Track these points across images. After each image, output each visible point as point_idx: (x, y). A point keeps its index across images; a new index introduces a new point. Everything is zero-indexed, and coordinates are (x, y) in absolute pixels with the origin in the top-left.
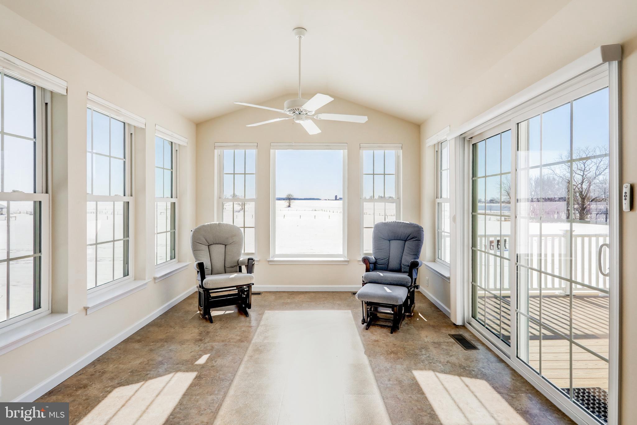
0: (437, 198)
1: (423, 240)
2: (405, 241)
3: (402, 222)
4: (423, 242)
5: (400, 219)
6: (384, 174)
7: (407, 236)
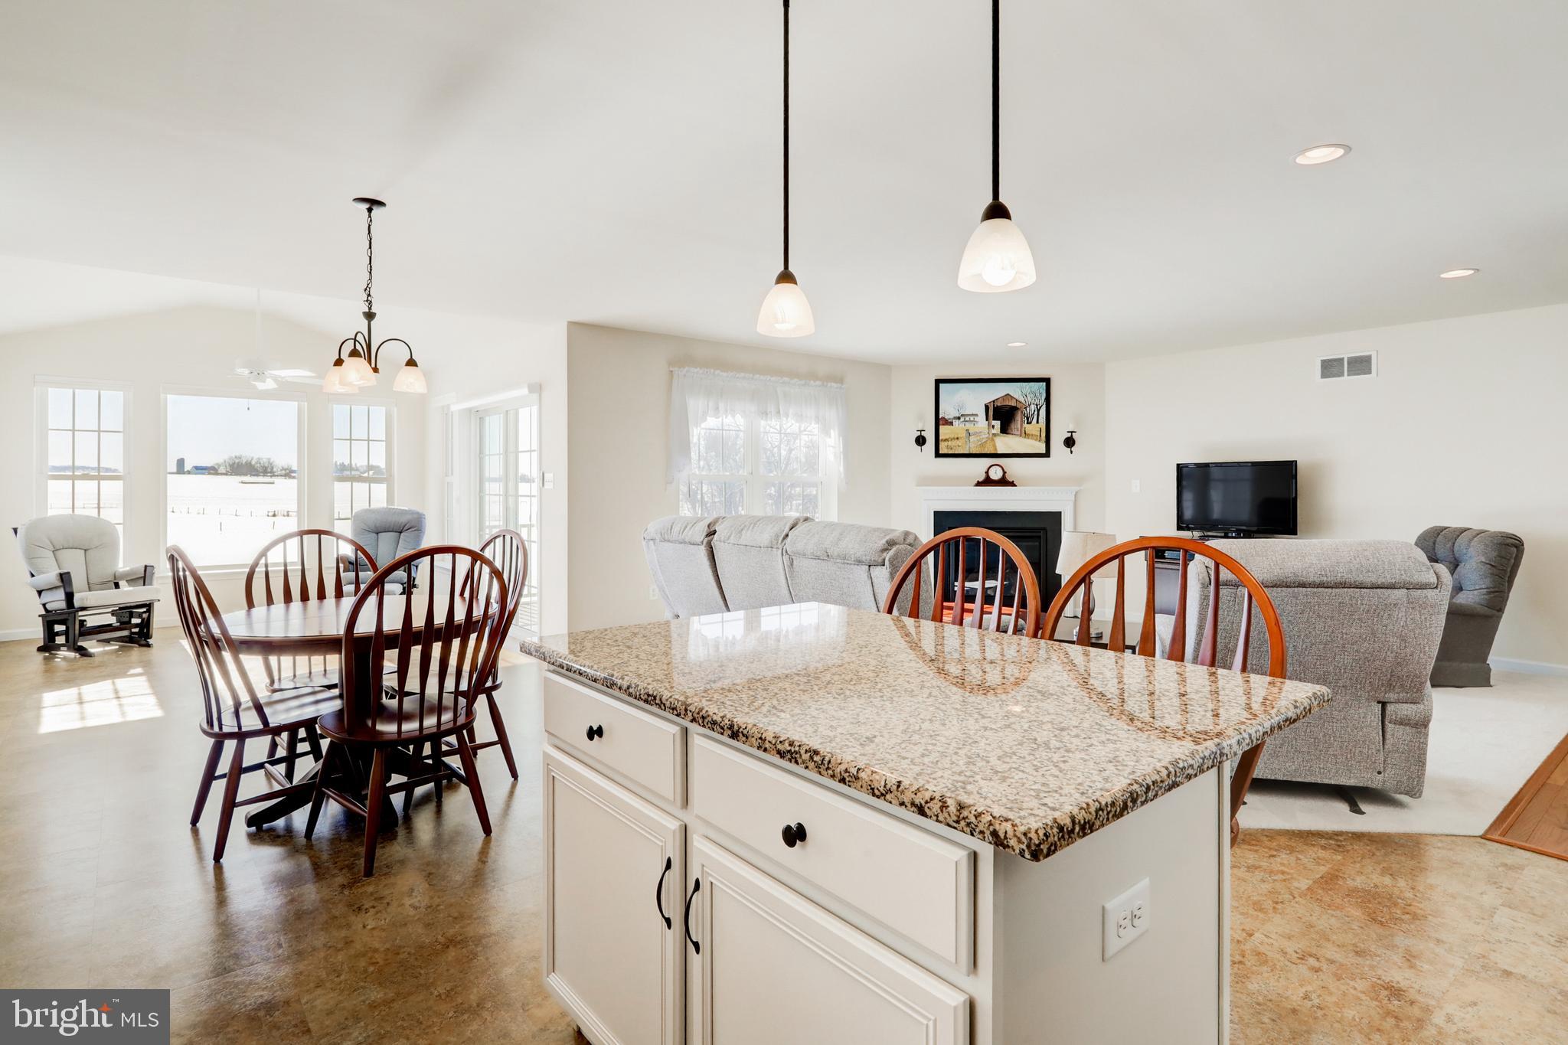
0: (446, 476)
1: (425, 529)
2: (401, 533)
3: (396, 507)
4: (424, 533)
5: (393, 504)
6: (368, 440)
7: (403, 525)
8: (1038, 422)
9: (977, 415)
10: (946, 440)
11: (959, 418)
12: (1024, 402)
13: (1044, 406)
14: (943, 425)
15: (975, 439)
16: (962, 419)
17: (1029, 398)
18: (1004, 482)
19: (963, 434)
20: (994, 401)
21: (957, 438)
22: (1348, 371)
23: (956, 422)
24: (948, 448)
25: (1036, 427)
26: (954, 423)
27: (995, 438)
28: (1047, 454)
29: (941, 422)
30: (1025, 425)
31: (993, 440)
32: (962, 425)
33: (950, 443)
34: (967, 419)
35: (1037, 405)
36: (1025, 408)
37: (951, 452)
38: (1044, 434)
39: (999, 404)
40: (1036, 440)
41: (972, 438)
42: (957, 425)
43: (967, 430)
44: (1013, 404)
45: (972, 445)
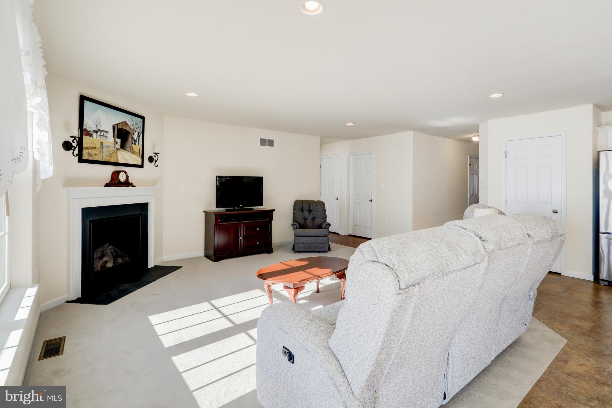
8: (139, 145)
9: (107, 132)
10: (87, 148)
11: (96, 132)
12: (133, 129)
13: (142, 134)
14: (86, 135)
15: (106, 150)
16: (99, 133)
17: (135, 127)
18: (127, 184)
19: (99, 146)
20: (118, 124)
21: (95, 148)
22: (268, 144)
23: (95, 135)
24: (88, 155)
25: (137, 147)
26: (93, 135)
27: (117, 152)
28: (141, 166)
29: (84, 133)
30: (133, 145)
31: (116, 153)
32: (98, 138)
33: (90, 151)
34: (102, 134)
35: (139, 133)
36: (133, 133)
37: (90, 159)
38: (141, 153)
39: (120, 127)
40: (138, 156)
41: (105, 149)
42: (95, 137)
43: (102, 143)
44: (127, 129)
45: (104, 155)
